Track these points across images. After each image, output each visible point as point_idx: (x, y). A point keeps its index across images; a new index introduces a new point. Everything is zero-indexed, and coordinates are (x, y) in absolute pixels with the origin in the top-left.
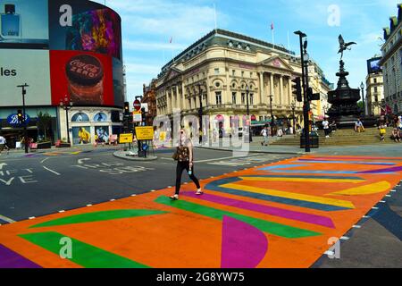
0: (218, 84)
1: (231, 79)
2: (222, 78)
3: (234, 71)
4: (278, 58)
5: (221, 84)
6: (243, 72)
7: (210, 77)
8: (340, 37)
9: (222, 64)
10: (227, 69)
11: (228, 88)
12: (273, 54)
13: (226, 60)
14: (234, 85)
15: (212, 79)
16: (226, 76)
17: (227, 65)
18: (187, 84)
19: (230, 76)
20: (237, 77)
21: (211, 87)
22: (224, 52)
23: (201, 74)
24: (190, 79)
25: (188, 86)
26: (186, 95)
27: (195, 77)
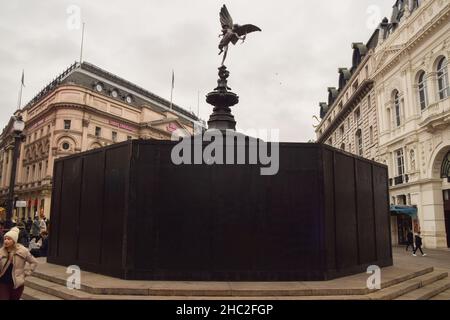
0: (66, 146)
1: (91, 140)
2: (75, 136)
3: (98, 129)
4: (175, 122)
5: (72, 146)
6: (114, 134)
7: (55, 133)
8: (224, 12)
9: (80, 114)
10: (85, 123)
12: (169, 116)
13: (85, 109)
15: (58, 135)
16: (81, 134)
17: (87, 116)
18: (27, 142)
19: (89, 136)
20: (104, 139)
21: (53, 149)
22: (85, 96)
23: (46, 128)
24: (33, 136)
25: (28, 146)
26: (24, 161)
27: (39, 132)
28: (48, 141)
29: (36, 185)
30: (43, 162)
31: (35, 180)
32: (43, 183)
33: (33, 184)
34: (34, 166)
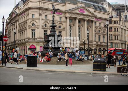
0: (33, 24)
1: (43, 21)
2: (37, 20)
3: (46, 16)
5: (36, 24)
7: (29, 19)
9: (38, 11)
10: (40, 15)
11: (41, 27)
12: (80, 5)
13: (40, 8)
14: (46, 25)
15: (30, 21)
16: (39, 19)
17: (41, 11)
18: (19, 23)
19: (42, 19)
20: (49, 20)
21: (29, 26)
22: (40, 3)
23: (26, 17)
24: (21, 19)
25: (20, 24)
26: (19, 30)
27: (23, 18)
28: (27, 23)
29: (24, 40)
30: (26, 31)
31: (23, 38)
32: (26, 40)
33: (22, 40)
34: (23, 32)
